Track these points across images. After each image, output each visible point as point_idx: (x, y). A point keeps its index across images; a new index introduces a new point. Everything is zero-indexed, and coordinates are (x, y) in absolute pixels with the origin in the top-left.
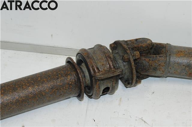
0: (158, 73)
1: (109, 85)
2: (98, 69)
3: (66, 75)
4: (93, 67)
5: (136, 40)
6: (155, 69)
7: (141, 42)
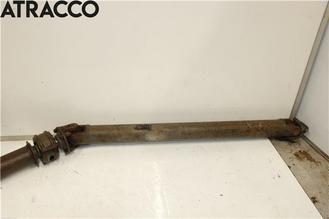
0: (84, 143)
1: (53, 154)
2: (44, 146)
3: (25, 152)
4: (40, 145)
5: (69, 125)
6: (81, 141)
7: (72, 126)
